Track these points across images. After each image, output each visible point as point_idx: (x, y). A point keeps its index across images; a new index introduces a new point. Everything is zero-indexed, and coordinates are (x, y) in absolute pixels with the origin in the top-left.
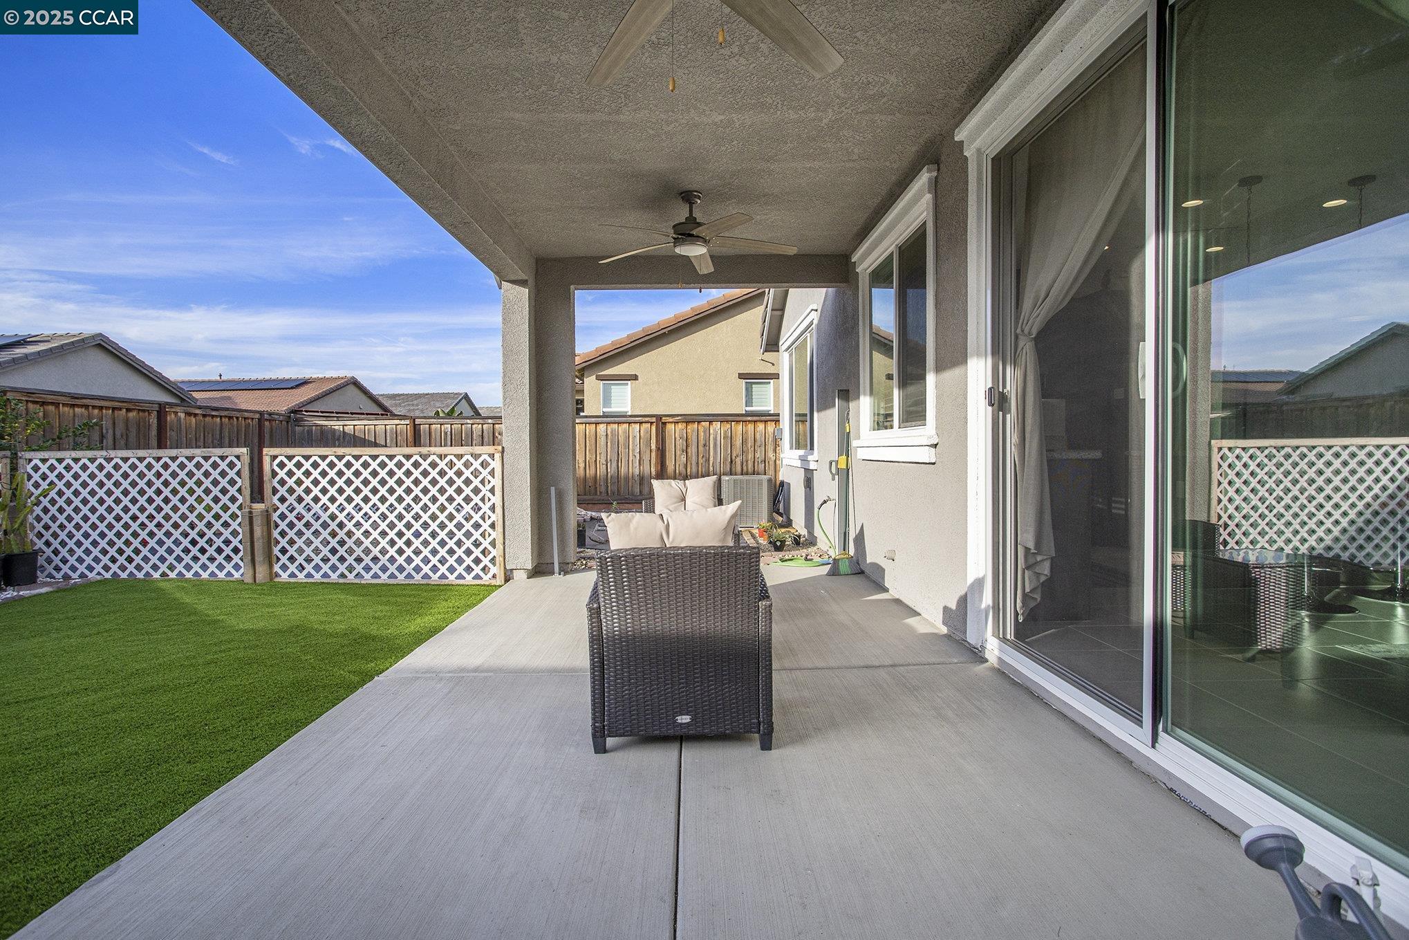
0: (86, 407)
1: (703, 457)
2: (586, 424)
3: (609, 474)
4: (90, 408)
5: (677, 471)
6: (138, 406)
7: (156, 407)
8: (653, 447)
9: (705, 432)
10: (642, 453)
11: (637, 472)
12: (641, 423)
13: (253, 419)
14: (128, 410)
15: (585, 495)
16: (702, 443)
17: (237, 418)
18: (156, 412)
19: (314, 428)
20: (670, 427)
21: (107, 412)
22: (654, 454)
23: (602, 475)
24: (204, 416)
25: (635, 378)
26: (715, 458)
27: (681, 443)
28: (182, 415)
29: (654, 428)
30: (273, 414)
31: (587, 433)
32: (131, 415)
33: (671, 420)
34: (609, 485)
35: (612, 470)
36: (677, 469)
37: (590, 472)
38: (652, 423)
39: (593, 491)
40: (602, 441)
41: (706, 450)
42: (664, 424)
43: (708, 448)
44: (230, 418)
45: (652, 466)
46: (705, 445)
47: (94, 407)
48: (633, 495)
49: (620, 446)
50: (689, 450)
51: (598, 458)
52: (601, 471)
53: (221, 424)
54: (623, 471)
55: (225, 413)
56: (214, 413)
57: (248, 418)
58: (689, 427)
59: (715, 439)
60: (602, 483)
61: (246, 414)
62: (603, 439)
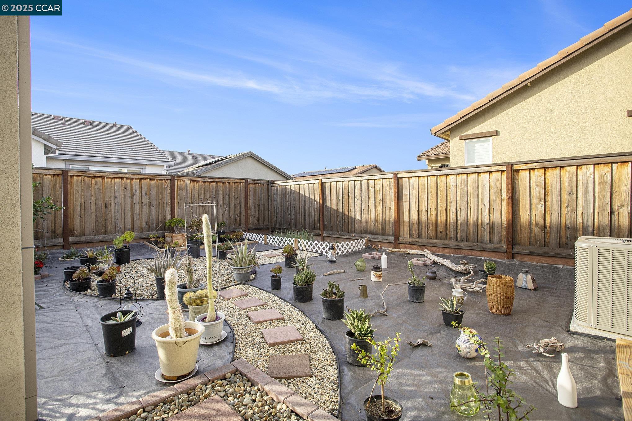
0: (122, 178)
1: (568, 206)
2: (437, 176)
3: (459, 222)
4: (125, 179)
5: (533, 221)
6: (156, 177)
7: (169, 178)
8: (504, 195)
9: (570, 178)
10: (492, 201)
11: (486, 220)
12: (490, 172)
13: (241, 183)
14: (151, 180)
15: (437, 239)
16: (566, 189)
17: (229, 183)
18: (170, 181)
19: (279, 187)
20: (524, 176)
21: (136, 181)
22: (505, 203)
23: (452, 221)
24: (204, 182)
25: (497, 133)
26: (585, 207)
27: (538, 192)
28: (188, 182)
29: (505, 176)
30: (255, 180)
31: (439, 185)
32: (153, 182)
33: (524, 167)
34: (459, 231)
35: (462, 217)
36: (533, 218)
37: (442, 219)
38: (502, 172)
39: (443, 236)
40: (452, 192)
41: (572, 199)
42: (518, 171)
43: (574, 196)
44: (224, 183)
45: (503, 215)
46: (570, 193)
47: (127, 178)
48: (482, 242)
49: (469, 195)
50: (549, 199)
51: (448, 206)
52: (452, 217)
53: (217, 187)
54: (472, 218)
55: (219, 180)
56: (210, 180)
57: (237, 183)
58: (547, 174)
59: (586, 186)
60: (452, 230)
61: (234, 180)
62: (453, 189)
